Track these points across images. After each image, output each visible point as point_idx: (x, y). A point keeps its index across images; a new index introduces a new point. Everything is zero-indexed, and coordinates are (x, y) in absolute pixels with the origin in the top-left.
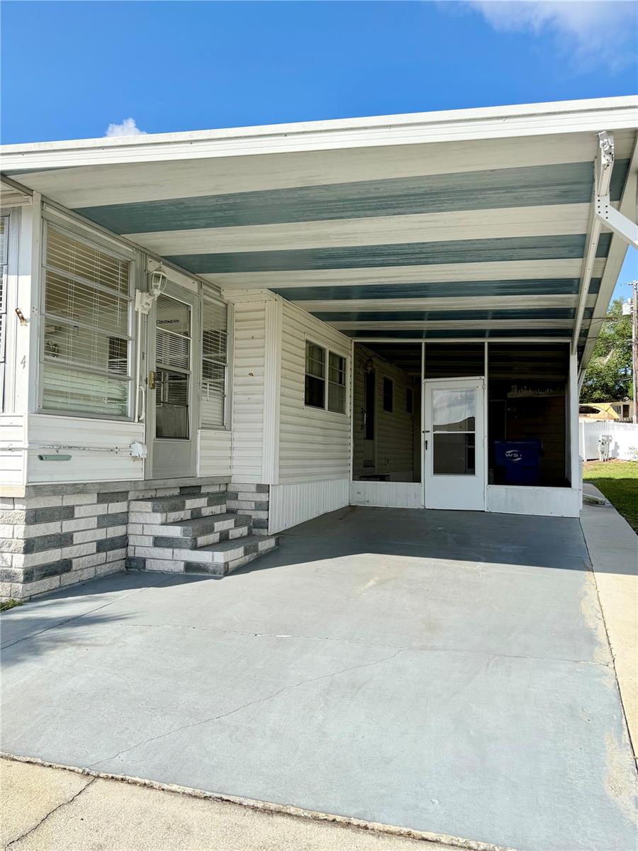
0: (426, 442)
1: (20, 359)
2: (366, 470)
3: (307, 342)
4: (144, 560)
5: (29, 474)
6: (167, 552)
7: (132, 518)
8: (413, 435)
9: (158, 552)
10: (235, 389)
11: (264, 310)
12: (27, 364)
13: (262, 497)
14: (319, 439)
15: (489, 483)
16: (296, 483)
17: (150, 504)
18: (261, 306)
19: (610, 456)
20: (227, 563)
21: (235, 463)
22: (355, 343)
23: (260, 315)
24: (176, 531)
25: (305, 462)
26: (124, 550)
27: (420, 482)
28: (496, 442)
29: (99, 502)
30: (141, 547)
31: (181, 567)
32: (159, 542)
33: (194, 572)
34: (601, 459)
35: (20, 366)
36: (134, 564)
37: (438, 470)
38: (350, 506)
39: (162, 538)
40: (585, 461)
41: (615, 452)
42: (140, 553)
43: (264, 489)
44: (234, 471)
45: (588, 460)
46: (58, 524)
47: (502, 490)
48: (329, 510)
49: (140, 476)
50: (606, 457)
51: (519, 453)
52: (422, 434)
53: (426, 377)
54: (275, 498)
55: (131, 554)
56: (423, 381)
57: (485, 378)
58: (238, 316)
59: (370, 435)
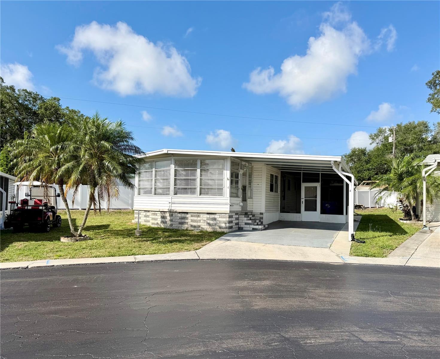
0: (303, 202)
1: (227, 187)
2: (284, 210)
3: (271, 174)
4: (243, 228)
5: (230, 209)
6: (248, 226)
7: (240, 219)
8: (296, 198)
9: (246, 226)
10: (254, 188)
11: (262, 168)
12: (229, 188)
13: (262, 216)
14: (273, 201)
15: (321, 214)
16: (268, 213)
17: (244, 216)
18: (261, 167)
19: (382, 206)
20: (261, 228)
21: (254, 207)
22: (281, 171)
23: (261, 169)
24: (250, 222)
25: (270, 207)
26: (238, 226)
27: (300, 213)
28: (323, 202)
29: (235, 215)
30: (242, 225)
31: (252, 229)
32: (246, 224)
33: (254, 230)
34: (377, 207)
35: (227, 188)
36: (240, 228)
37: (306, 210)
38: (279, 220)
39: (247, 223)
40: (370, 208)
41: (384, 204)
42: (242, 226)
43: (261, 214)
44: (253, 209)
45: (371, 207)
46: (231, 219)
47: (324, 216)
48: (274, 221)
49: (240, 210)
50: (380, 206)
51: (329, 205)
52: (301, 199)
53: (302, 182)
54: (264, 216)
55: (239, 226)
56: (302, 183)
57: (320, 183)
58: (254, 169)
59: (284, 199)
